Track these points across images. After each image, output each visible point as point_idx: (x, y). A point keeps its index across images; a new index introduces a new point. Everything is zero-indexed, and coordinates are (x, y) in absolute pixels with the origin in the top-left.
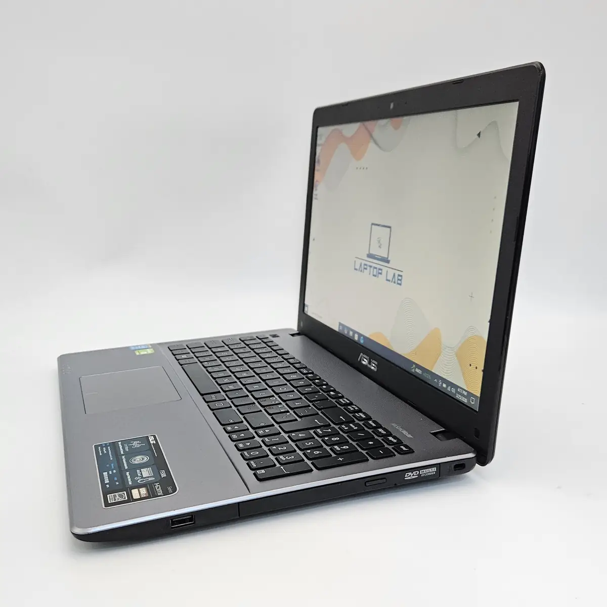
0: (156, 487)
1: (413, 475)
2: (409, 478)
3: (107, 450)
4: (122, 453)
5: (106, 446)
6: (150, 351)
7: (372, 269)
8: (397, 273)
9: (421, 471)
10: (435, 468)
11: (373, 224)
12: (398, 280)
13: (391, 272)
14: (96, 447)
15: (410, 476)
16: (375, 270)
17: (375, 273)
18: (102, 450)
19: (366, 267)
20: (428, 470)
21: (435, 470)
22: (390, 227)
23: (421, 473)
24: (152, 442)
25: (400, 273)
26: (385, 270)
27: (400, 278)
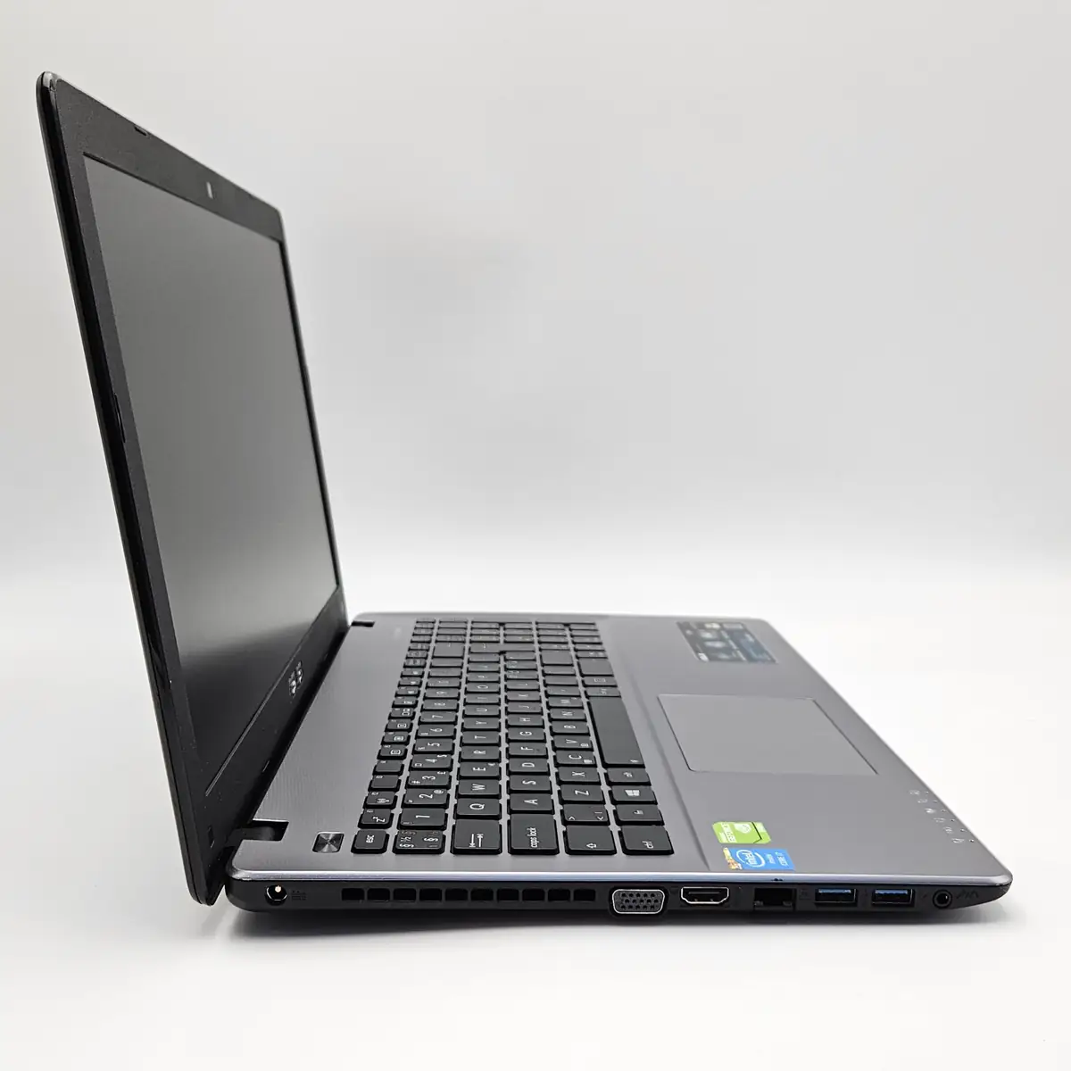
4: (739, 652)
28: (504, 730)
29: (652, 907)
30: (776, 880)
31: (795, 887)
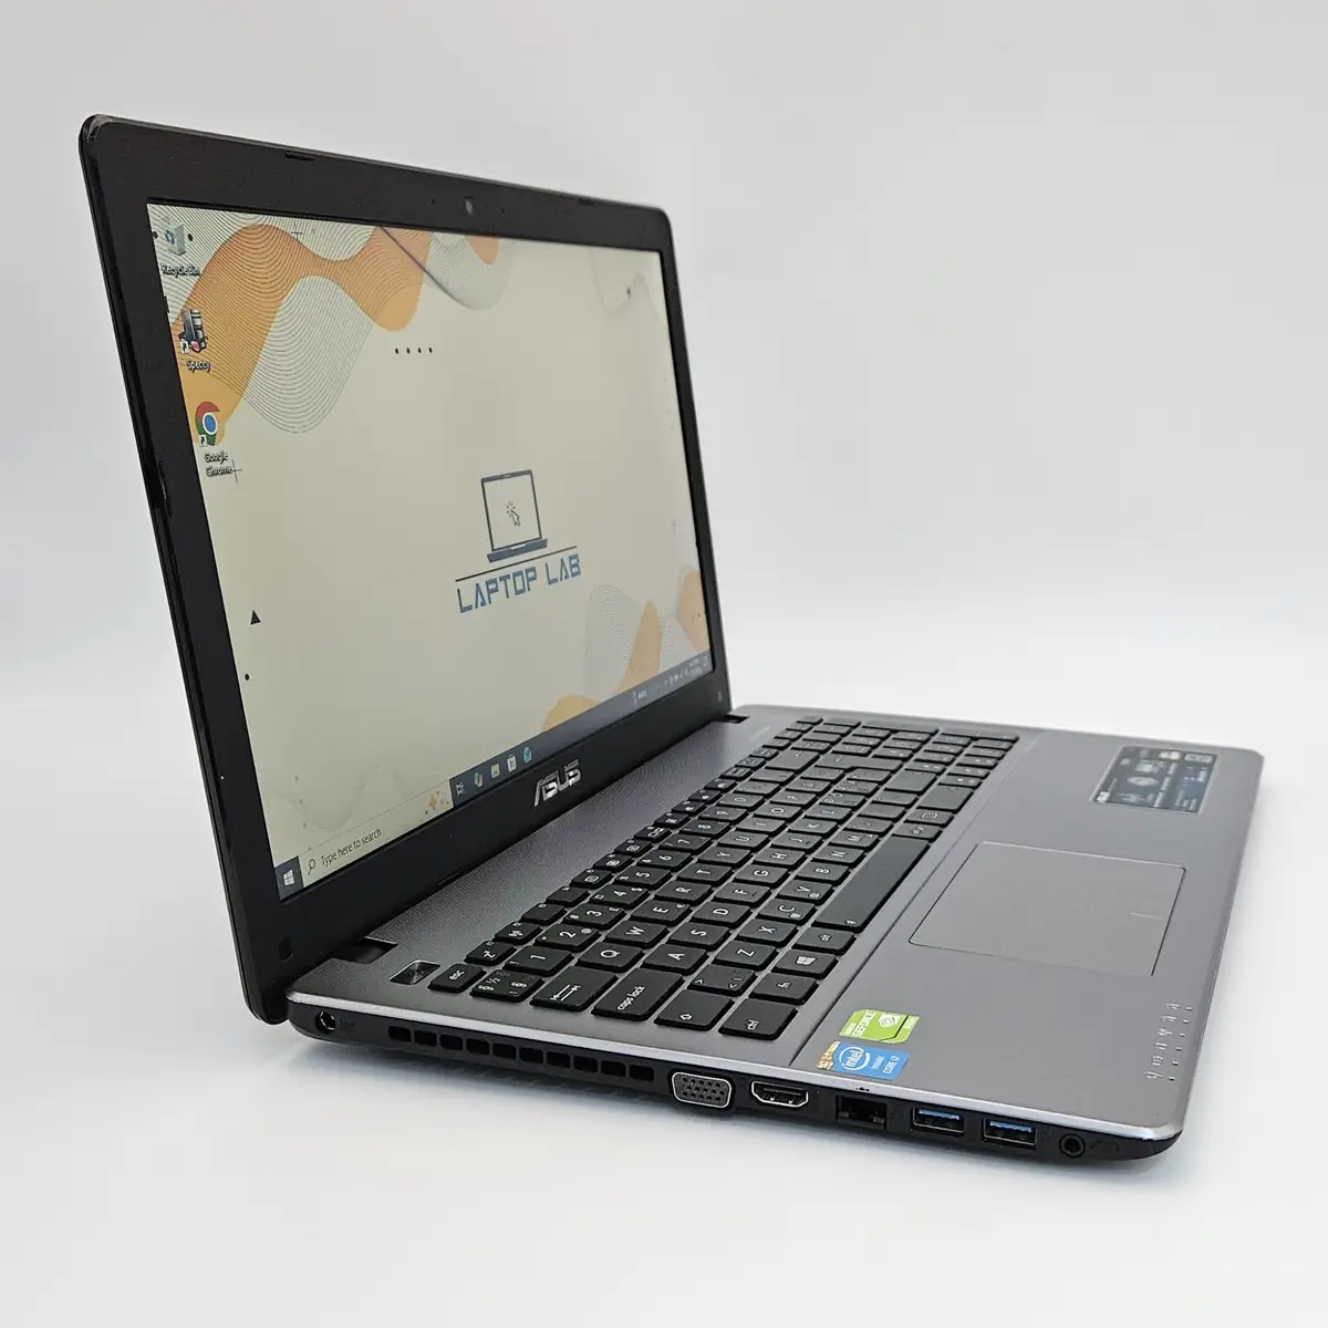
3: (1182, 802)
4: (1161, 795)
5: (1180, 808)
7: (510, 582)
8: (565, 556)
11: (483, 481)
12: (572, 566)
13: (554, 562)
14: (1196, 811)
16: (519, 579)
17: (519, 587)
18: (1189, 805)
19: (492, 586)
22: (529, 472)
25: (571, 553)
26: (539, 565)
27: (574, 562)
29: (718, 1099)
30: (862, 1089)
31: (885, 1101)
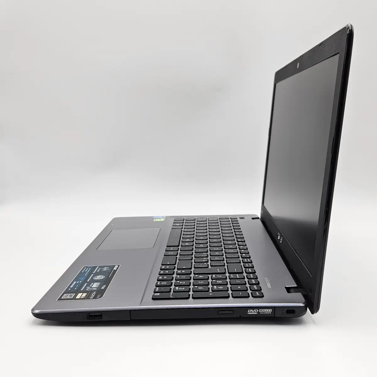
0: (93, 293)
1: (254, 312)
2: (251, 313)
4: (94, 272)
6: (162, 220)
9: (260, 310)
10: (271, 310)
14: (84, 267)
15: (252, 312)
18: (86, 269)
20: (265, 310)
21: (271, 311)
23: (260, 311)
24: (115, 269)
28: (208, 239)
